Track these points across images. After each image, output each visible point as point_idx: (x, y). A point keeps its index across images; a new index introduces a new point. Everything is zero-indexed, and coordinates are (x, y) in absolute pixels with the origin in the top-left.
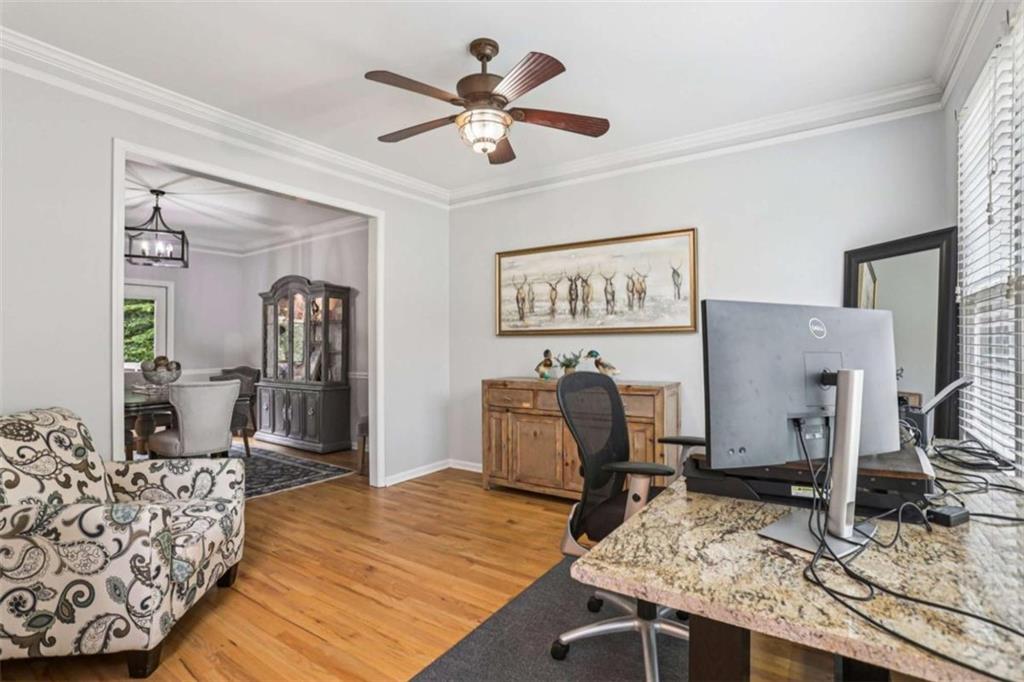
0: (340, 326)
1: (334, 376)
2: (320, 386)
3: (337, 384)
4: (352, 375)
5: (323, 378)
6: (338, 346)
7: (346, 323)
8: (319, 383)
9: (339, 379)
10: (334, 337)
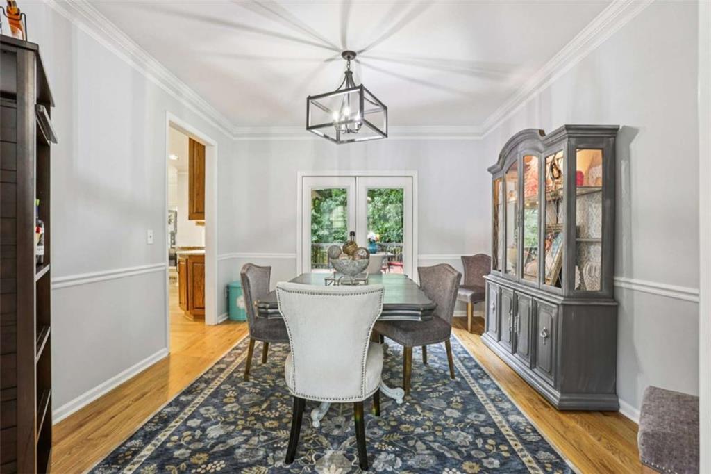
0: (599, 197)
1: (586, 281)
2: (558, 296)
3: (592, 295)
4: (622, 281)
5: (564, 283)
6: (595, 231)
7: (610, 190)
8: (557, 290)
9: (597, 287)
10: (587, 217)
